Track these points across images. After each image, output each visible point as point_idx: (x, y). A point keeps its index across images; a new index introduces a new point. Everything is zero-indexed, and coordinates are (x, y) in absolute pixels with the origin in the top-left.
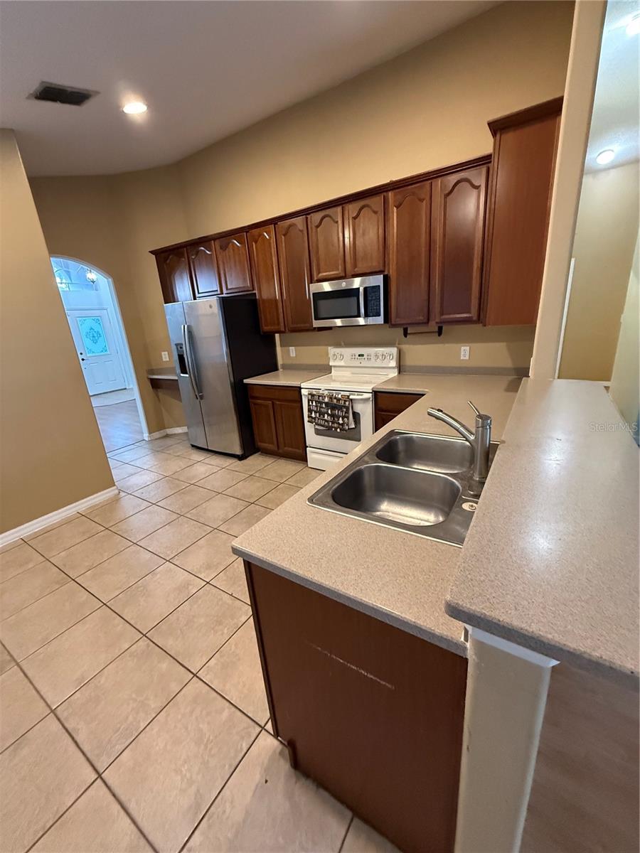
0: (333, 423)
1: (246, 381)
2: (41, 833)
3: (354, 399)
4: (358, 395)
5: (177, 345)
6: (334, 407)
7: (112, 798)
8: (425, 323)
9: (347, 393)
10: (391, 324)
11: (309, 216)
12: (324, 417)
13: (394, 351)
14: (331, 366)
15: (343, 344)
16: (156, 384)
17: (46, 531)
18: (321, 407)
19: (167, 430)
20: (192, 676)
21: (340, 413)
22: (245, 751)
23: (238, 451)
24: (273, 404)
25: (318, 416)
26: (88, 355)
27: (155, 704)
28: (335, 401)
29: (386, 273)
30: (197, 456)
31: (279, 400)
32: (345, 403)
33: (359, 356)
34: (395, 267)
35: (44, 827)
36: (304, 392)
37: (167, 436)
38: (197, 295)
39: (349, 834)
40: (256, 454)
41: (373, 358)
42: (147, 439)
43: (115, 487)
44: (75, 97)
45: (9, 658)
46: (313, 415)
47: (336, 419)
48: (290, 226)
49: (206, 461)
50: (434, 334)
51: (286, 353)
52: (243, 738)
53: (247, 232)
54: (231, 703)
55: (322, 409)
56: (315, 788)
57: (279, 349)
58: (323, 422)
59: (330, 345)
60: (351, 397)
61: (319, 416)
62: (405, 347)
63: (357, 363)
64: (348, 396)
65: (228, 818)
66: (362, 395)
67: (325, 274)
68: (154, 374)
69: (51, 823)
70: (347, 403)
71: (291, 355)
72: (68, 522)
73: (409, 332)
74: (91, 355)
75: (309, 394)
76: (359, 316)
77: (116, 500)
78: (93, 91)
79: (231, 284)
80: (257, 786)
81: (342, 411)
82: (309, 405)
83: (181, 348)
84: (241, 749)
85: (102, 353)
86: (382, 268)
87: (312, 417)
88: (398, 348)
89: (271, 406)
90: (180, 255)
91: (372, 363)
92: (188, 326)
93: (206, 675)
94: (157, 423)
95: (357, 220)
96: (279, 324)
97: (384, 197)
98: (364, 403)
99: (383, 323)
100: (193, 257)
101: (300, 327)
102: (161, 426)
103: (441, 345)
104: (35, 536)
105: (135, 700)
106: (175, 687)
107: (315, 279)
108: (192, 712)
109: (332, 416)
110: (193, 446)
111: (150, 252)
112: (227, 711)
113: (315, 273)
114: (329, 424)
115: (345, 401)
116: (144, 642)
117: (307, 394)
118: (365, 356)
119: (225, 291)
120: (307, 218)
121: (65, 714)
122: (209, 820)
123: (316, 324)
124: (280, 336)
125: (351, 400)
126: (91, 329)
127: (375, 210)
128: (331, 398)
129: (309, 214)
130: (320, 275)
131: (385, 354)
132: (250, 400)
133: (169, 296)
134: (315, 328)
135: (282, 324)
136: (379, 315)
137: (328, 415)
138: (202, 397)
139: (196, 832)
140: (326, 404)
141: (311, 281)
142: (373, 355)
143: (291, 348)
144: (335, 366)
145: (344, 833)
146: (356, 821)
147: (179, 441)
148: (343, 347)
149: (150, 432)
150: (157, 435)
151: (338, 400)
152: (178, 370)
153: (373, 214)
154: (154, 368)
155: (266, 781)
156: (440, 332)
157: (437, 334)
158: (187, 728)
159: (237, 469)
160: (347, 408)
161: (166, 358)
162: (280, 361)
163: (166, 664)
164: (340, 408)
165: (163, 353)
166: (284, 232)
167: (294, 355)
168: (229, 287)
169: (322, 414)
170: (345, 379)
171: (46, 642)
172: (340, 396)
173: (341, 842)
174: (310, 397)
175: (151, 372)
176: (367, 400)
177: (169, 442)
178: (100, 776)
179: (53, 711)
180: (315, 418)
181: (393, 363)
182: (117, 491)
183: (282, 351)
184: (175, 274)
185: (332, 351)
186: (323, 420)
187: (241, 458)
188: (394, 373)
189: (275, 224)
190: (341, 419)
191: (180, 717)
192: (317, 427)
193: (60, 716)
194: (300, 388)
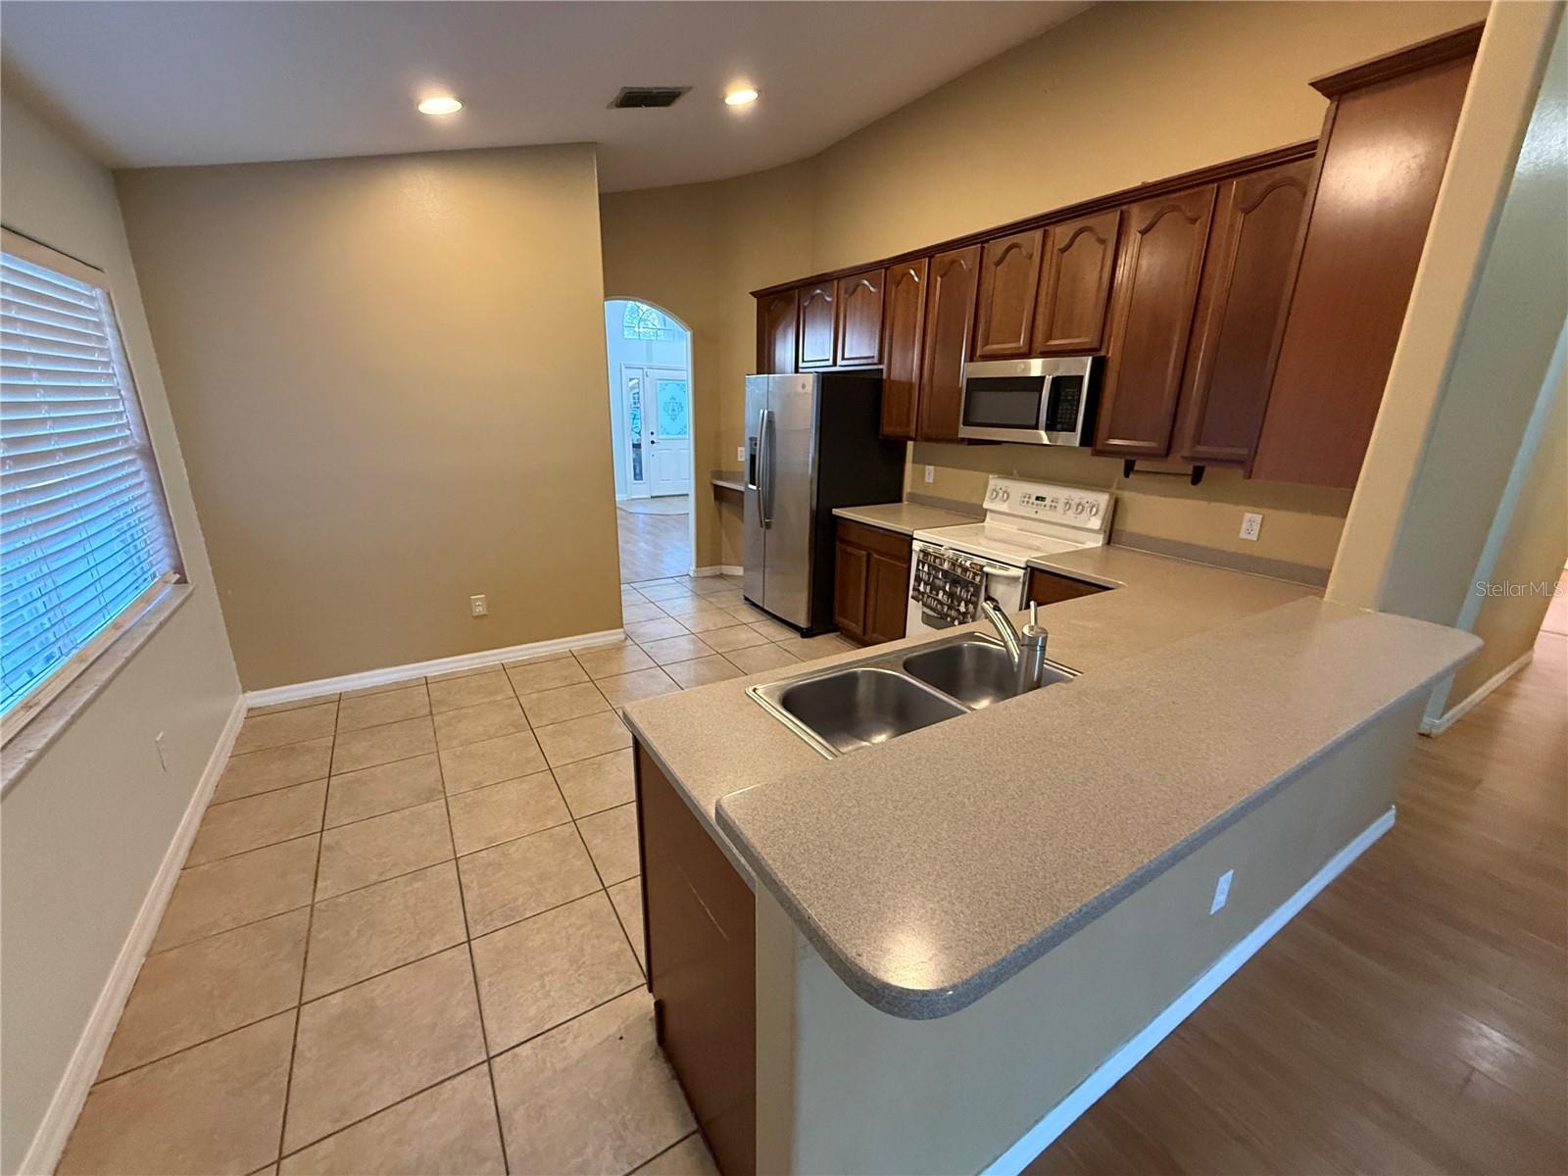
0: (950, 608)
1: (836, 511)
2: (403, 963)
3: (992, 575)
4: (1001, 568)
5: (751, 439)
6: (955, 582)
7: (470, 967)
8: (1161, 456)
9: (983, 562)
10: (1095, 450)
11: (986, 245)
12: (937, 595)
13: (1103, 499)
14: (986, 510)
15: (1015, 472)
16: (720, 493)
17: (530, 663)
18: (936, 577)
19: (724, 567)
20: (601, 887)
21: (964, 595)
22: (616, 994)
23: (803, 623)
24: (869, 556)
25: (928, 591)
26: (660, 437)
27: (550, 899)
28: (959, 571)
29: (1102, 353)
30: (748, 616)
31: (879, 553)
32: (974, 578)
33: (1037, 498)
34: (1119, 344)
35: (405, 959)
36: (916, 546)
37: (721, 576)
38: (801, 364)
39: (680, 1145)
40: (832, 635)
41: (1060, 506)
42: (692, 574)
43: (622, 630)
44: (662, 98)
45: (441, 788)
46: (922, 588)
47: (956, 603)
48: (953, 262)
49: (756, 626)
50: (1185, 478)
51: (920, 474)
52: (620, 981)
53: (886, 269)
54: (627, 938)
55: (937, 581)
56: (670, 1076)
57: (909, 466)
58: (934, 604)
59: (991, 472)
60: (986, 569)
61: (931, 592)
62: (1126, 495)
63: (1029, 511)
64: (983, 567)
65: (564, 1048)
66: (1007, 569)
67: (995, 347)
68: (721, 479)
69: (413, 959)
70: (978, 579)
71: (927, 480)
72: (555, 659)
73: (1136, 468)
74: (665, 437)
75: (921, 551)
76: (1036, 427)
77: (618, 648)
78: (682, 88)
79: (851, 350)
80: (609, 1036)
81: (968, 591)
82: (918, 570)
83: (756, 444)
84: (613, 992)
85: (680, 436)
86: (1096, 345)
87: (919, 590)
88: (1111, 495)
89: (864, 559)
90: (789, 301)
91: (1057, 516)
92: (769, 412)
93: (617, 894)
94: (710, 553)
95: (1066, 254)
96: (908, 425)
97: (1122, 212)
98: (1008, 584)
99: (1077, 444)
100: (806, 304)
101: (940, 437)
102: (716, 560)
103: (1204, 504)
104: (516, 665)
105: (533, 884)
106: (577, 891)
107: (978, 354)
108: (580, 927)
109: (951, 595)
110: (746, 599)
111: (751, 293)
112: (617, 944)
113: (979, 343)
114: (943, 608)
115: (975, 574)
116: (570, 829)
117: (918, 549)
118: (1048, 502)
119: (839, 361)
120: (983, 248)
121: (466, 867)
122: (546, 1039)
123: (966, 432)
124: (914, 446)
125: (987, 574)
126: (673, 398)
127: (1101, 236)
128: (954, 564)
129: (987, 241)
130: (989, 347)
131: (1084, 502)
132: (837, 543)
133: (765, 363)
134: (963, 439)
135: (914, 427)
136: (1073, 430)
137: (944, 591)
138: (768, 526)
139: (529, 1044)
140: (945, 573)
141: (971, 358)
142: (1063, 501)
143: (928, 467)
144: (992, 511)
145: (677, 1139)
146: (698, 1136)
147: (734, 587)
148: (1014, 479)
149: (698, 566)
150: (707, 571)
151: (965, 570)
152: (747, 478)
153: (1097, 244)
154: (724, 469)
155: (621, 1038)
156: (1197, 477)
157: (1189, 479)
158: (569, 939)
159: (791, 649)
160: (977, 588)
161: (741, 456)
162: (908, 487)
163: (580, 863)
164: (966, 585)
165: (740, 449)
166: (941, 272)
167: (931, 481)
168: (846, 357)
169: (935, 588)
170: (1001, 536)
171: (478, 787)
172: (968, 564)
173: (667, 1146)
174: (921, 556)
175: (719, 475)
176: (1015, 579)
177: (719, 584)
178: (469, 941)
179: (456, 859)
180: (923, 594)
181: (1096, 523)
182: (623, 636)
183: (913, 469)
184: (777, 328)
185: (995, 482)
186: (935, 599)
187: (806, 633)
188: (1096, 542)
189: (931, 258)
190: (963, 604)
191: (567, 924)
192: (925, 610)
193: (460, 866)
194: (913, 539)
